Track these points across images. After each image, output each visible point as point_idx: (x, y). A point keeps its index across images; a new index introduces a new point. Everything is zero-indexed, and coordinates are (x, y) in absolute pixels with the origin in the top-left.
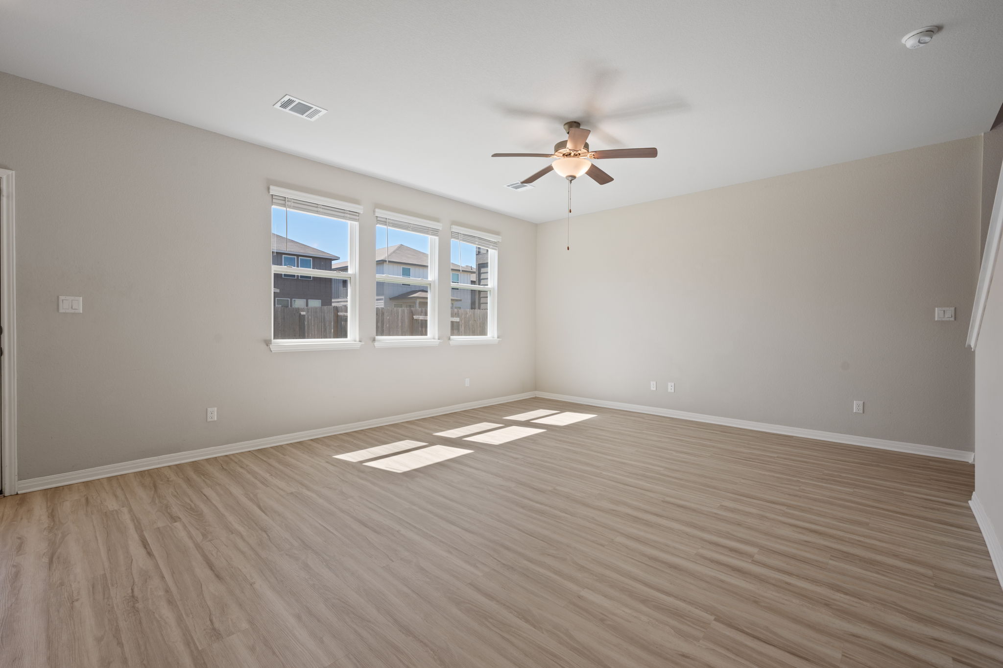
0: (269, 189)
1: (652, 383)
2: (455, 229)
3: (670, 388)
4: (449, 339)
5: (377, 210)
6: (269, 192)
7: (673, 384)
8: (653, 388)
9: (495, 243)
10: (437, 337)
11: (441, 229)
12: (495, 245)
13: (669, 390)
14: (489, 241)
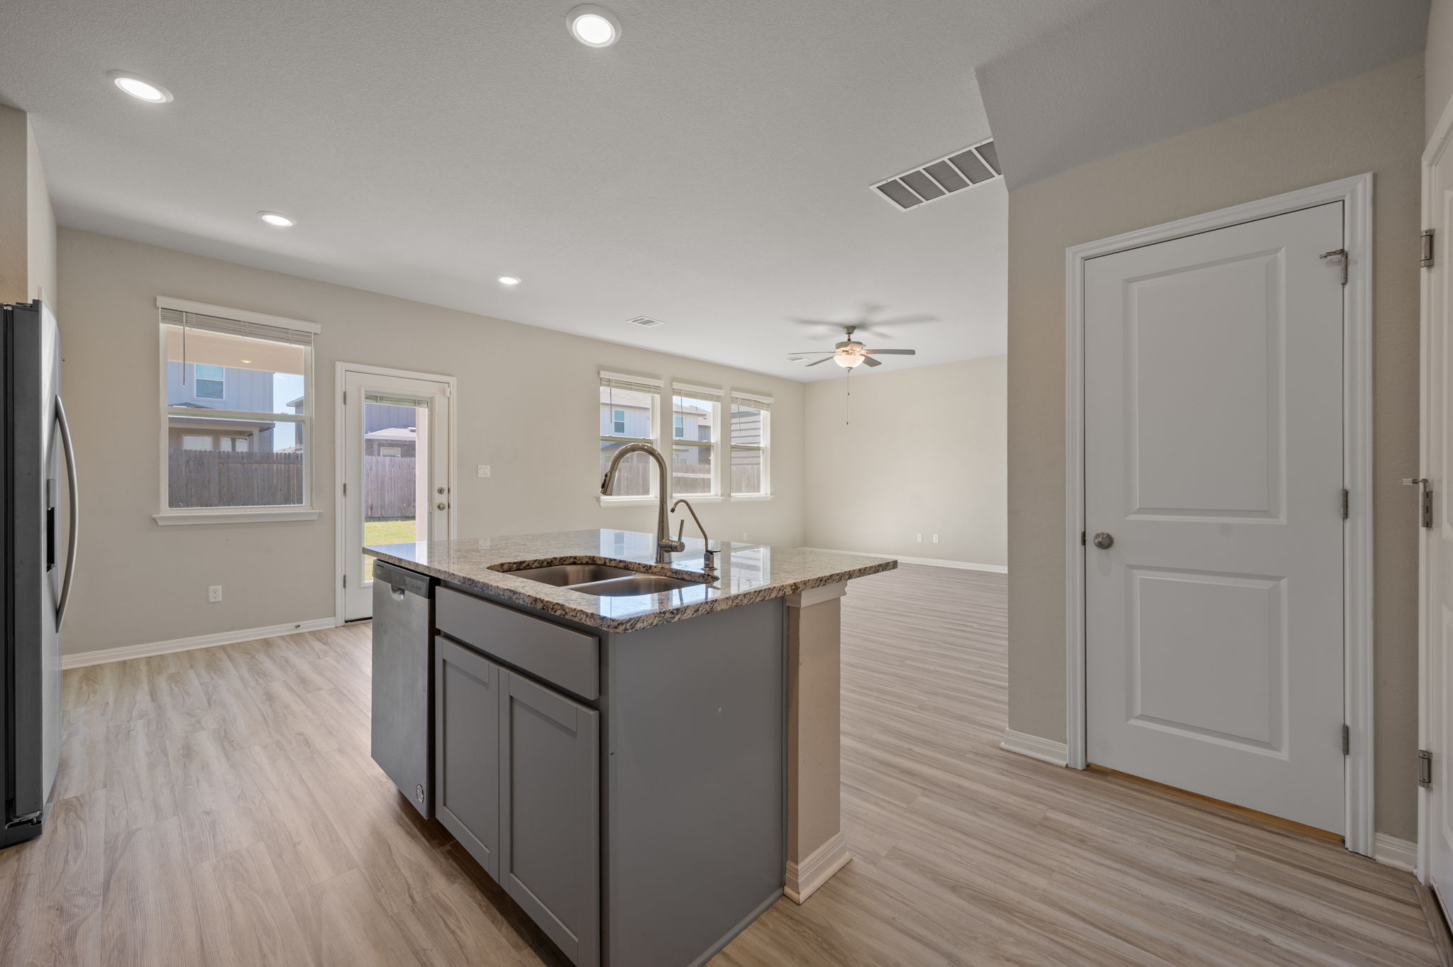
0: (599, 373)
1: (918, 535)
2: (735, 394)
3: (935, 540)
4: (730, 496)
5: (674, 383)
6: (599, 376)
7: (937, 536)
8: (919, 540)
9: (768, 405)
10: (720, 494)
11: (723, 395)
12: (768, 406)
13: (934, 542)
14: (763, 403)
